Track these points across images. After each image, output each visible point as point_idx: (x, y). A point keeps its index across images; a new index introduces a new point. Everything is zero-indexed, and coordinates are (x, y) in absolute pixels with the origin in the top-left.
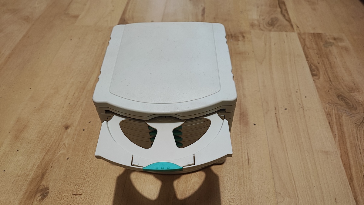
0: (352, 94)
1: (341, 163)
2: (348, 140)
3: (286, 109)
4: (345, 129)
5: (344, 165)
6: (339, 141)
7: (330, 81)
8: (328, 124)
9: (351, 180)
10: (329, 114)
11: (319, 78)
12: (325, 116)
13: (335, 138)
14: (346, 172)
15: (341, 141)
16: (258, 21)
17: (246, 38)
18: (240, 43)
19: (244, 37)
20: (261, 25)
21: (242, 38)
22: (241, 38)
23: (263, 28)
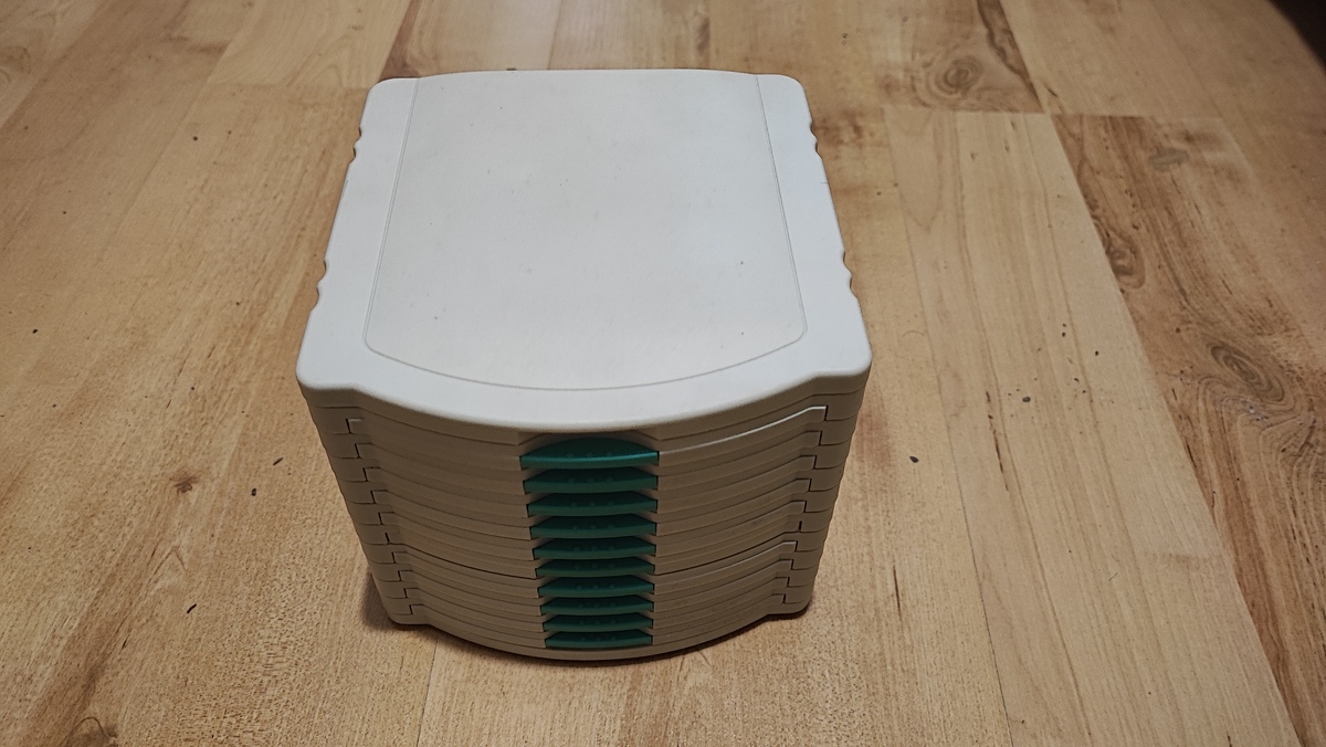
0: (1261, 340)
1: (1240, 600)
2: (1259, 513)
3: (1027, 400)
4: (1247, 470)
5: (1252, 606)
6: (1228, 515)
7: (1182, 291)
8: (1183, 454)
9: (1279, 662)
10: (1183, 418)
11: (1141, 283)
12: (1172, 425)
13: (1212, 505)
14: (1261, 632)
15: (1236, 515)
16: (907, 70)
17: (866, 134)
18: (845, 151)
19: (857, 129)
20: (920, 86)
21: (854, 135)
22: (847, 135)
23: (926, 98)
